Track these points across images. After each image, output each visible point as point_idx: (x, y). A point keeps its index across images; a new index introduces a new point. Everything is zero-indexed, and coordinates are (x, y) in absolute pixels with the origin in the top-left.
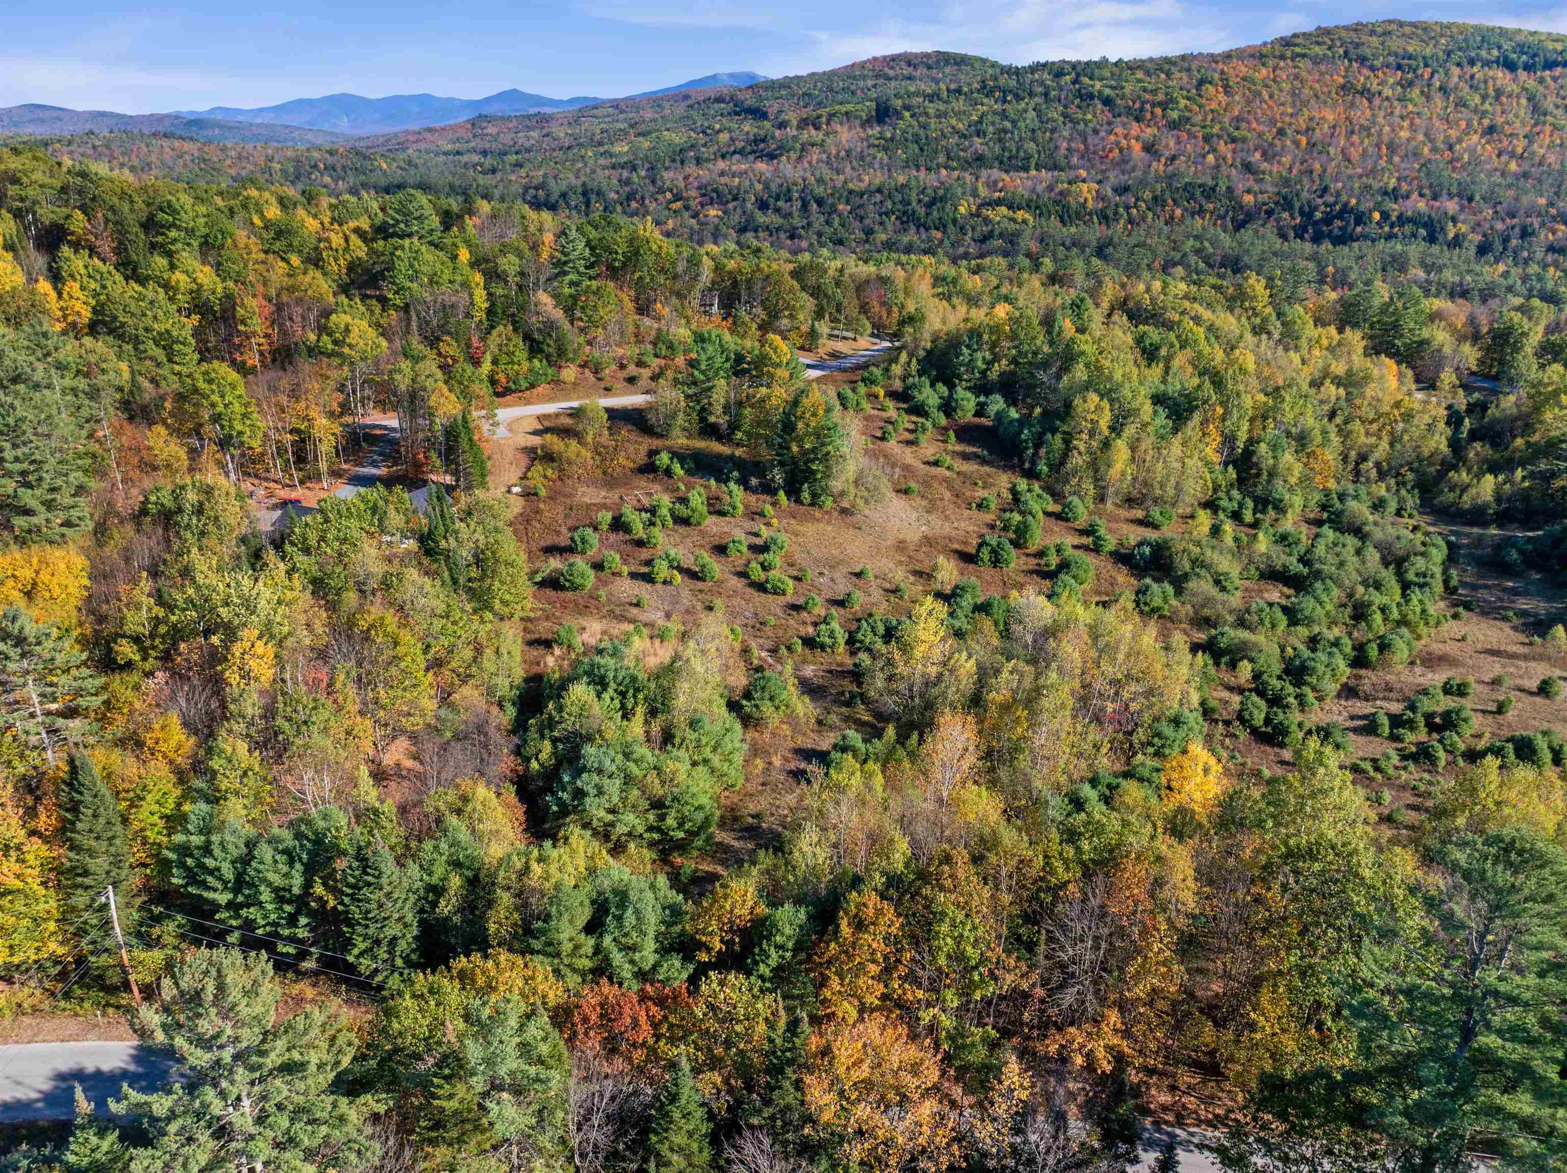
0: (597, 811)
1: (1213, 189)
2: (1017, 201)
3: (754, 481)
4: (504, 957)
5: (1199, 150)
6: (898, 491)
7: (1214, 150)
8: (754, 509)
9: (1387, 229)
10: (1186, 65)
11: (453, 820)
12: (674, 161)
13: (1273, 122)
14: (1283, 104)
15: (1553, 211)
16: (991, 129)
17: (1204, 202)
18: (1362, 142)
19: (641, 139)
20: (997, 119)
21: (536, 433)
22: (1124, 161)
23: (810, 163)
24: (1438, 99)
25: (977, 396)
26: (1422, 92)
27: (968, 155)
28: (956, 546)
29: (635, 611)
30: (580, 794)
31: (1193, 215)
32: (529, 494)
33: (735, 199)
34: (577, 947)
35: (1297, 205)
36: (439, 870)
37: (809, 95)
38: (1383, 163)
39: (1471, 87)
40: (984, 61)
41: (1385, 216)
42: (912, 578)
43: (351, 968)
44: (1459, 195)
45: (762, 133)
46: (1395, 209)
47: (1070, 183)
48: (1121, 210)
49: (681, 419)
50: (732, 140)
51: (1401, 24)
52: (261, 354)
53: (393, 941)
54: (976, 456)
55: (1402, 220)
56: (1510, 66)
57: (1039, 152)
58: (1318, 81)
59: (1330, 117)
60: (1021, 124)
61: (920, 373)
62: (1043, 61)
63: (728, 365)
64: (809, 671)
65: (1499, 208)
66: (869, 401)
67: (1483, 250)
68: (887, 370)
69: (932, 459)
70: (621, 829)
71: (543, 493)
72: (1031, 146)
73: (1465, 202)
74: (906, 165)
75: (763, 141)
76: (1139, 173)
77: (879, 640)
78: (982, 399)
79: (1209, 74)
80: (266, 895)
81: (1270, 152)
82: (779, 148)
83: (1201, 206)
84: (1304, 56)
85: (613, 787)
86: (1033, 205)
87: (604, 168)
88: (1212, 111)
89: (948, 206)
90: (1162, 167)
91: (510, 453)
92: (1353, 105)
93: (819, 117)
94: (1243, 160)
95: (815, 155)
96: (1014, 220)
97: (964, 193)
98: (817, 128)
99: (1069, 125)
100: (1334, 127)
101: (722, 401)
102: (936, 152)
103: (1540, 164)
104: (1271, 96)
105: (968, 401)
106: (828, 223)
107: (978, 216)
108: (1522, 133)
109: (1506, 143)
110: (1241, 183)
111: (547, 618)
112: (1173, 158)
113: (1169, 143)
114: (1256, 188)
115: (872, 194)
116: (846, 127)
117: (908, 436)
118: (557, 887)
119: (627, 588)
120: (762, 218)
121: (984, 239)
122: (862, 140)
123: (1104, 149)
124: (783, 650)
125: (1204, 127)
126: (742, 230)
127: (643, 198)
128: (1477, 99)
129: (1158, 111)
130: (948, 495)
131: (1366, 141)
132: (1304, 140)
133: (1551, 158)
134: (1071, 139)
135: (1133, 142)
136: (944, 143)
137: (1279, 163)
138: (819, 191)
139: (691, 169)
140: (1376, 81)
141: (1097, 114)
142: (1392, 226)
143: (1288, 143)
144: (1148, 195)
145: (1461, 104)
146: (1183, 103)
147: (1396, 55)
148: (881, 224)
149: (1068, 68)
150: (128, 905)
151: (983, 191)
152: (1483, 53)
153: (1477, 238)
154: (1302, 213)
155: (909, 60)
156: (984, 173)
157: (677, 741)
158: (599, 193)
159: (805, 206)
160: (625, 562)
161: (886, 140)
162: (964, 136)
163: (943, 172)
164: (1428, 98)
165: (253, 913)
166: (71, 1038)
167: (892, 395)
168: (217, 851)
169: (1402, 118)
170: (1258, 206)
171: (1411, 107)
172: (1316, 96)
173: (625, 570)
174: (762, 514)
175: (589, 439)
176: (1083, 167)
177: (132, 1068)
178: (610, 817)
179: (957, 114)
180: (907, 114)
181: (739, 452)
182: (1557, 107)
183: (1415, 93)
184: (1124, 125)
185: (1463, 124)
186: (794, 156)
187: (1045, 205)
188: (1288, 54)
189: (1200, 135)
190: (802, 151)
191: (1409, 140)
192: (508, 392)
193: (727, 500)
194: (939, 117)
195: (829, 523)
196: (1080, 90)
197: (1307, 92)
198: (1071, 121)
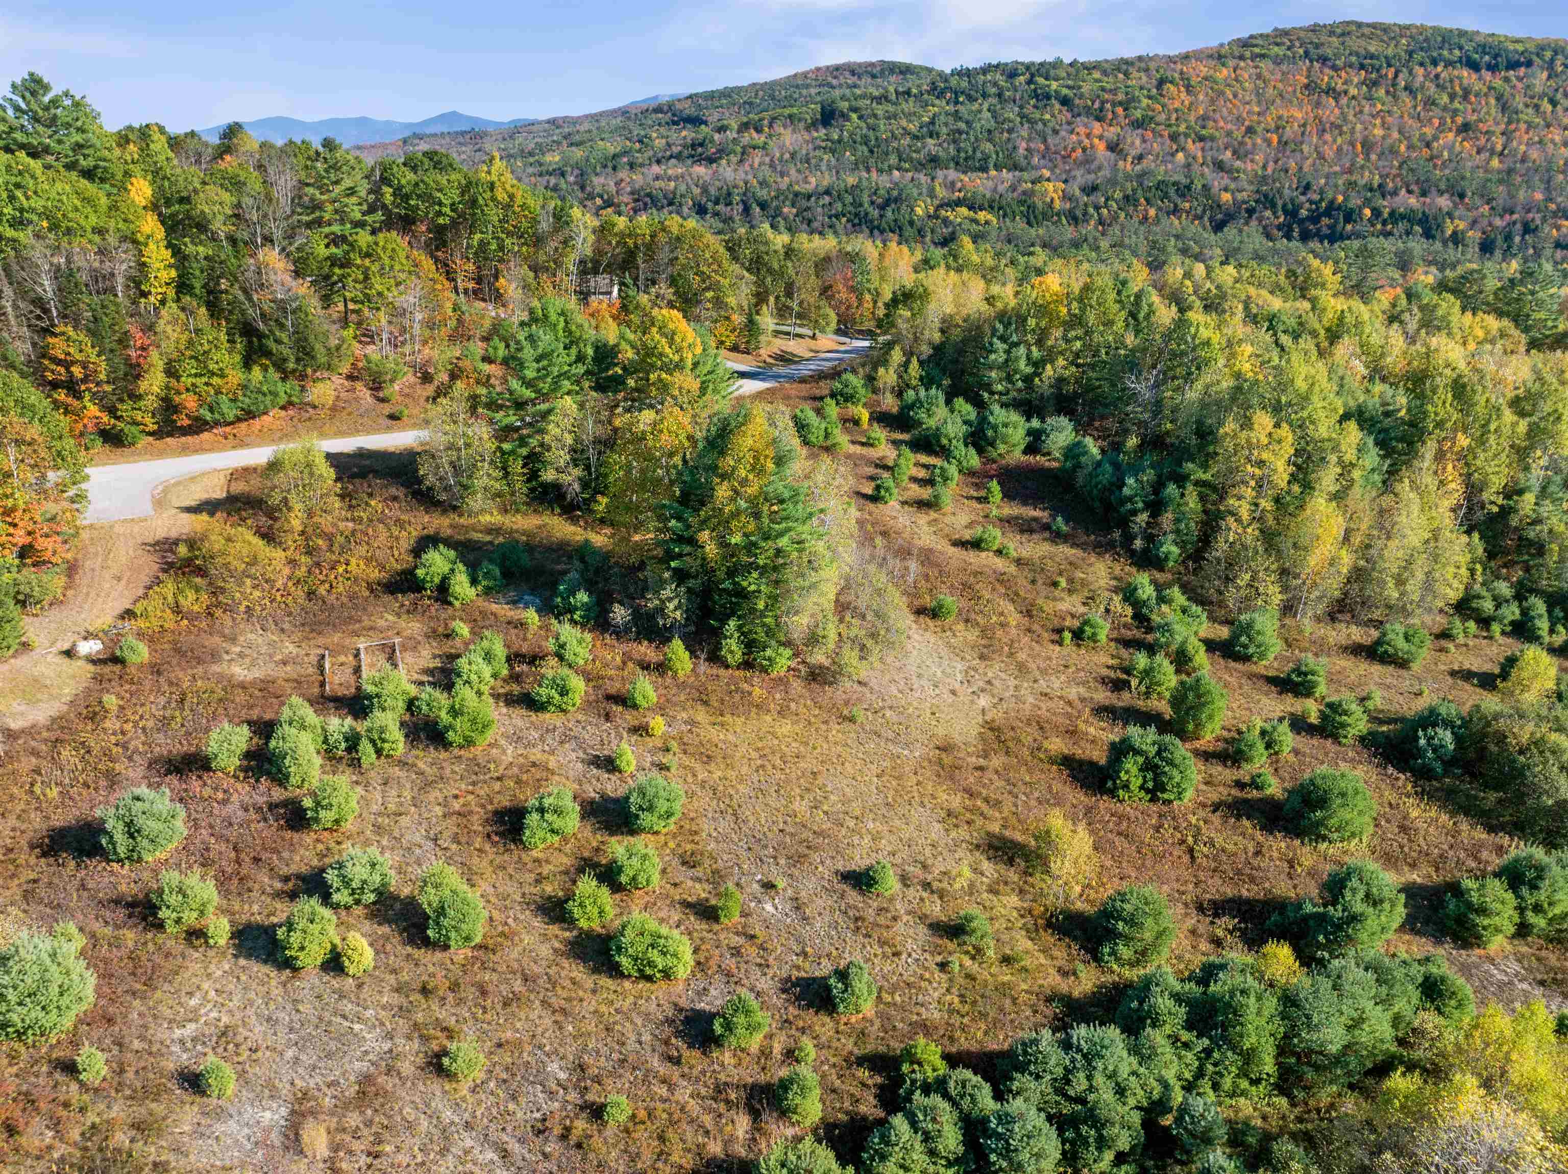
1: (1188, 187)
2: (979, 201)
3: (620, 614)
5: (1167, 149)
6: (920, 612)
7: (1182, 149)
8: (613, 688)
9: (1379, 226)
10: (1143, 65)
12: (605, 167)
13: (1239, 120)
14: (1248, 103)
15: (1553, 206)
16: (944, 130)
17: (1179, 201)
18: (1335, 141)
19: (573, 149)
20: (951, 120)
21: (203, 507)
22: (1089, 160)
23: (752, 166)
24: (1405, 96)
25: (1028, 420)
26: (1387, 92)
27: (921, 156)
31: (1168, 214)
32: (111, 659)
33: (671, 203)
35: (1280, 203)
37: (751, 104)
38: (1360, 160)
39: (1438, 86)
40: (929, 70)
41: (1376, 212)
44: (1449, 191)
45: (700, 137)
46: (1383, 204)
47: (1033, 183)
48: (1091, 210)
49: (486, 477)
50: (669, 145)
51: (1359, 25)
54: (1043, 526)
55: (1395, 217)
56: (1474, 66)
57: (997, 153)
58: (1281, 81)
59: (1299, 115)
60: (976, 125)
61: (927, 382)
62: (995, 62)
63: (580, 369)
65: (1494, 204)
66: (847, 430)
67: (1486, 247)
68: (871, 379)
69: (967, 535)
71: (144, 655)
72: (988, 147)
73: (1457, 200)
74: (856, 166)
75: (701, 145)
76: (1106, 173)
78: (1035, 423)
79: (1169, 74)
81: (1242, 151)
82: (719, 151)
83: (1176, 205)
84: (1263, 56)
86: (996, 205)
88: (1177, 110)
89: (904, 207)
90: (1129, 167)
92: (1318, 104)
93: (761, 120)
94: (1214, 159)
95: (757, 158)
96: (975, 221)
97: (920, 194)
98: (759, 130)
99: (1026, 126)
100: (1304, 125)
101: (569, 439)
102: (887, 154)
103: (1524, 160)
104: (1235, 96)
105: (1012, 428)
107: (937, 218)
108: (1498, 131)
109: (1483, 140)
110: (1217, 181)
112: (1140, 158)
113: (1134, 142)
114: (1233, 186)
115: (819, 195)
116: (789, 130)
117: (920, 492)
121: (945, 241)
122: (807, 142)
123: (1065, 148)
125: (1170, 126)
128: (1445, 99)
129: (1120, 110)
131: (1339, 140)
132: (1275, 138)
133: (1534, 154)
134: (1030, 139)
135: (1096, 141)
136: (895, 144)
137: (1252, 161)
138: (763, 194)
139: (623, 174)
140: (1340, 81)
141: (1055, 114)
142: (1384, 223)
143: (1259, 141)
144: (1118, 195)
145: (1430, 103)
146: (1145, 102)
147: (1357, 54)
148: (831, 227)
149: (1021, 69)
151: (941, 192)
152: (1445, 53)
153: (1477, 235)
154: (1285, 211)
155: (853, 70)
156: (940, 174)
159: (747, 210)
161: (833, 142)
162: (916, 137)
163: (896, 173)
164: (1395, 97)
167: (881, 418)
169: (1373, 116)
170: (1237, 205)
171: (1379, 106)
172: (1281, 95)
174: (623, 700)
175: (293, 523)
176: (1045, 167)
179: (909, 116)
180: (854, 116)
181: (599, 539)
182: (1527, 106)
183: (1381, 92)
184: (1086, 126)
185: (1436, 122)
186: (734, 159)
187: (1009, 205)
188: (1248, 54)
189: (1166, 133)
190: (743, 154)
191: (1384, 138)
192: (198, 426)
193: (550, 669)
194: (889, 118)
195: (782, 713)
196: (1035, 90)
197: (1270, 91)
198: (1029, 121)
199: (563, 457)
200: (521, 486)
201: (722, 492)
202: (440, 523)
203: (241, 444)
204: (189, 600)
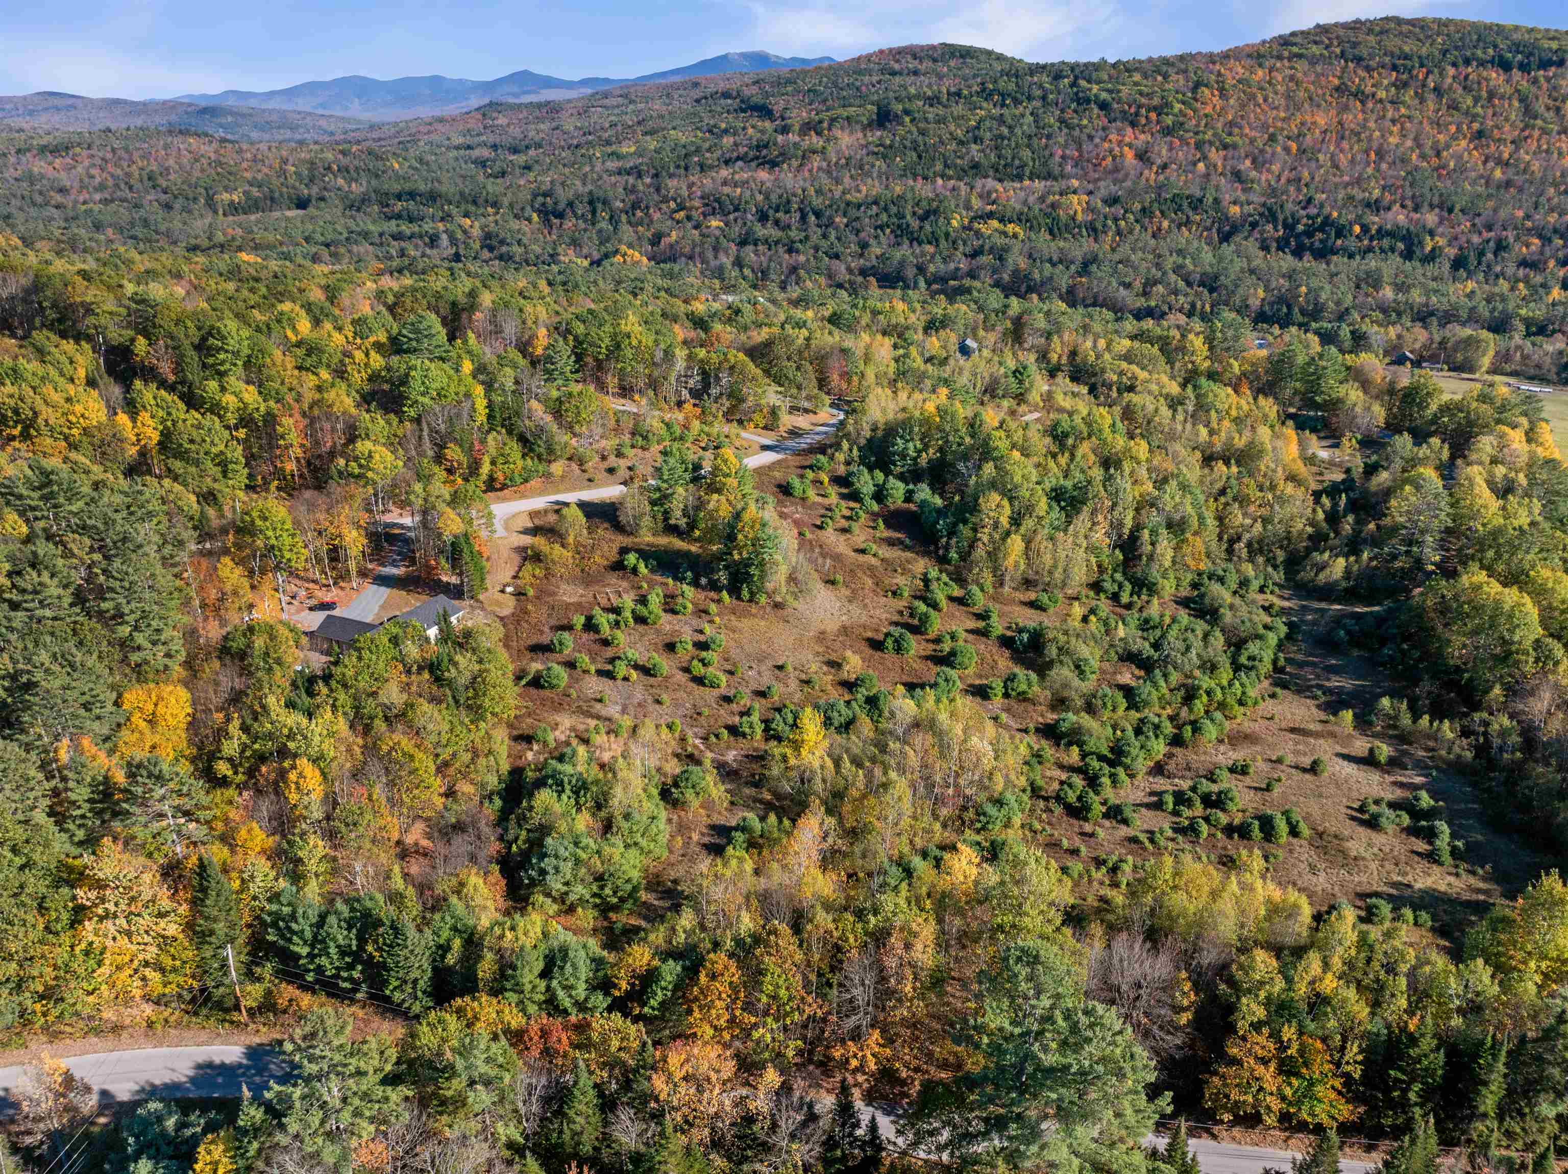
0: (556, 885)
1: (1200, 201)
2: (1008, 214)
3: (703, 581)
4: (484, 998)
5: (1190, 157)
6: (826, 582)
7: (1205, 158)
8: (701, 607)
9: (1366, 242)
10: (1183, 66)
11: (454, 900)
12: (678, 167)
13: (1265, 126)
14: (1276, 108)
15: (1529, 224)
16: (988, 135)
17: (1191, 214)
18: (1351, 148)
19: (648, 138)
20: (995, 124)
21: (526, 532)
22: (1116, 170)
23: (810, 171)
24: (1431, 98)
25: (906, 485)
26: (1416, 93)
27: (965, 163)
28: (869, 634)
29: (598, 706)
30: (543, 872)
31: (1179, 226)
32: (519, 594)
33: (736, 209)
34: (534, 987)
35: (1281, 217)
36: (446, 934)
37: (815, 91)
38: (1370, 170)
39: (1465, 88)
40: (989, 53)
41: (1365, 229)
42: (825, 668)
43: (388, 999)
44: (1441, 206)
45: (765, 136)
46: (1374, 220)
47: (1061, 194)
48: (1109, 222)
49: (647, 521)
50: (736, 143)
51: (1398, 21)
52: (297, 459)
53: (415, 982)
54: (900, 542)
55: (1381, 233)
56: (1505, 66)
57: (1034, 160)
58: (1313, 83)
59: (1322, 121)
60: (1018, 131)
61: (860, 461)
62: (1042, 62)
63: (686, 475)
64: (731, 756)
65: (1477, 221)
66: (815, 488)
67: (1458, 264)
68: (832, 457)
69: (861, 546)
70: (572, 897)
71: (531, 592)
72: (1026, 154)
73: (1445, 214)
74: (904, 174)
75: (766, 146)
76: (1128, 184)
77: (787, 728)
78: (911, 486)
79: (1206, 76)
80: (333, 950)
81: (1260, 159)
82: (781, 154)
83: (1188, 218)
84: (1300, 56)
85: (567, 868)
86: (1024, 218)
87: (611, 173)
88: (1206, 116)
89: (941, 219)
90: (1153, 176)
91: (505, 553)
92: (1346, 108)
93: (821, 122)
94: (1233, 168)
95: (816, 162)
96: (1005, 234)
97: (957, 206)
98: (819, 134)
99: (1065, 130)
100: (1325, 132)
101: (681, 506)
102: (934, 160)
103: (1525, 171)
104: (1265, 100)
105: (897, 489)
106: (825, 236)
107: (970, 229)
108: (1509, 138)
109: (1493, 148)
110: (1229, 193)
111: (529, 715)
112: (1164, 167)
113: (1161, 150)
114: (1243, 198)
115: (868, 205)
116: (847, 133)
117: (844, 523)
118: (522, 948)
119: (594, 685)
120: (761, 231)
121: (975, 254)
122: (862, 146)
123: (1097, 157)
124: (713, 739)
125: (1197, 133)
126: (743, 243)
127: (647, 207)
128: (1469, 101)
129: (1153, 116)
130: (869, 582)
131: (1356, 147)
132: (1294, 146)
133: (1536, 166)
134: (1066, 146)
135: (1126, 149)
136: (942, 150)
137: (1268, 170)
138: (817, 202)
139: (694, 176)
140: (1370, 82)
141: (1093, 118)
142: (1371, 239)
143: (1279, 149)
144: (1137, 206)
145: (1454, 106)
146: (1178, 106)
147: (1392, 54)
148: (876, 237)
149: (1067, 70)
150: (239, 953)
151: (976, 203)
152: (1479, 53)
153: (1452, 252)
154: (1286, 226)
155: (915, 53)
156: (979, 183)
157: (615, 829)
158: (605, 202)
159: (803, 218)
160: (593, 660)
161: (885, 147)
162: (961, 143)
163: (940, 181)
164: (1422, 101)
165: (324, 961)
166: (202, 1044)
167: (835, 481)
168: (301, 920)
169: (1393, 121)
170: (1244, 217)
171: (1403, 110)
172: (1311, 99)
173: (593, 669)
174: (706, 612)
175: (571, 540)
176: (1076, 176)
177: (245, 1062)
178: (565, 888)
179: (957, 120)
180: (907, 119)
181: (694, 548)
182: (1548, 109)
183: (1408, 95)
184: (1119, 131)
185: (1453, 128)
186: (795, 163)
187: (1035, 218)
188: (1286, 54)
189: (1192, 141)
190: (803, 157)
191: (1397, 146)
192: (504, 487)
193: (680, 600)
194: (938, 122)
195: (762, 618)
196: (1077, 94)
197: (1301, 94)
198: (1067, 127)
199: (679, 513)
200: (661, 525)
201: (740, 537)
202: (627, 541)
203: (523, 496)
204: (537, 572)
